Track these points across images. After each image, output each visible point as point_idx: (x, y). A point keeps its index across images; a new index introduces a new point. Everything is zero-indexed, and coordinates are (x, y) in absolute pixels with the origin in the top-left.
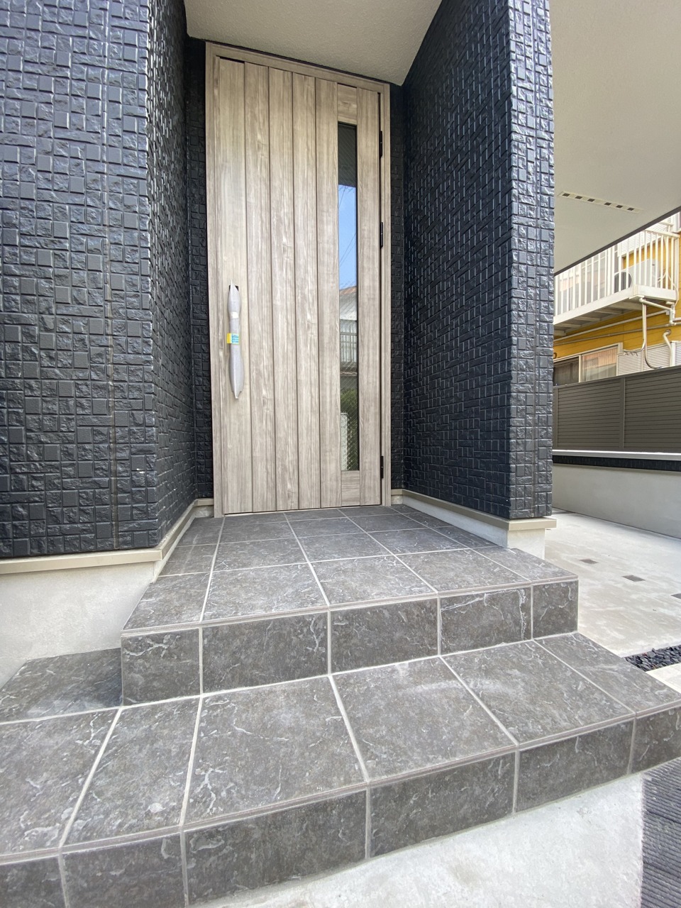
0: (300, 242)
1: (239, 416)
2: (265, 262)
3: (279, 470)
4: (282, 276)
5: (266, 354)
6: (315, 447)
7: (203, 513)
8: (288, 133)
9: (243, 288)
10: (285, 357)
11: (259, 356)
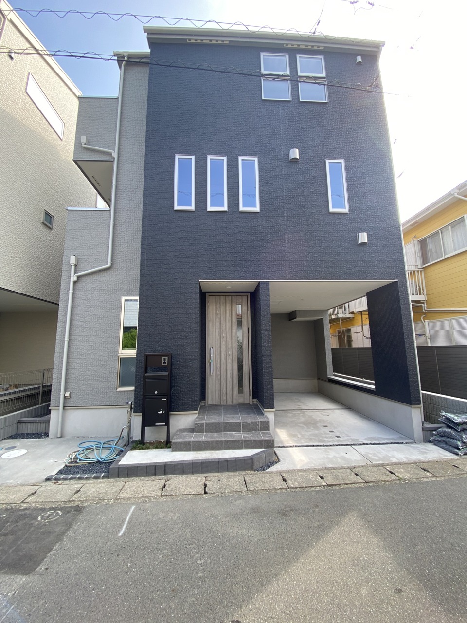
0: (228, 335)
1: (212, 379)
2: (219, 341)
3: (222, 393)
4: (223, 343)
5: (219, 363)
6: (231, 387)
7: (203, 404)
8: (224, 310)
9: (214, 348)
10: (223, 364)
11: (217, 364)
